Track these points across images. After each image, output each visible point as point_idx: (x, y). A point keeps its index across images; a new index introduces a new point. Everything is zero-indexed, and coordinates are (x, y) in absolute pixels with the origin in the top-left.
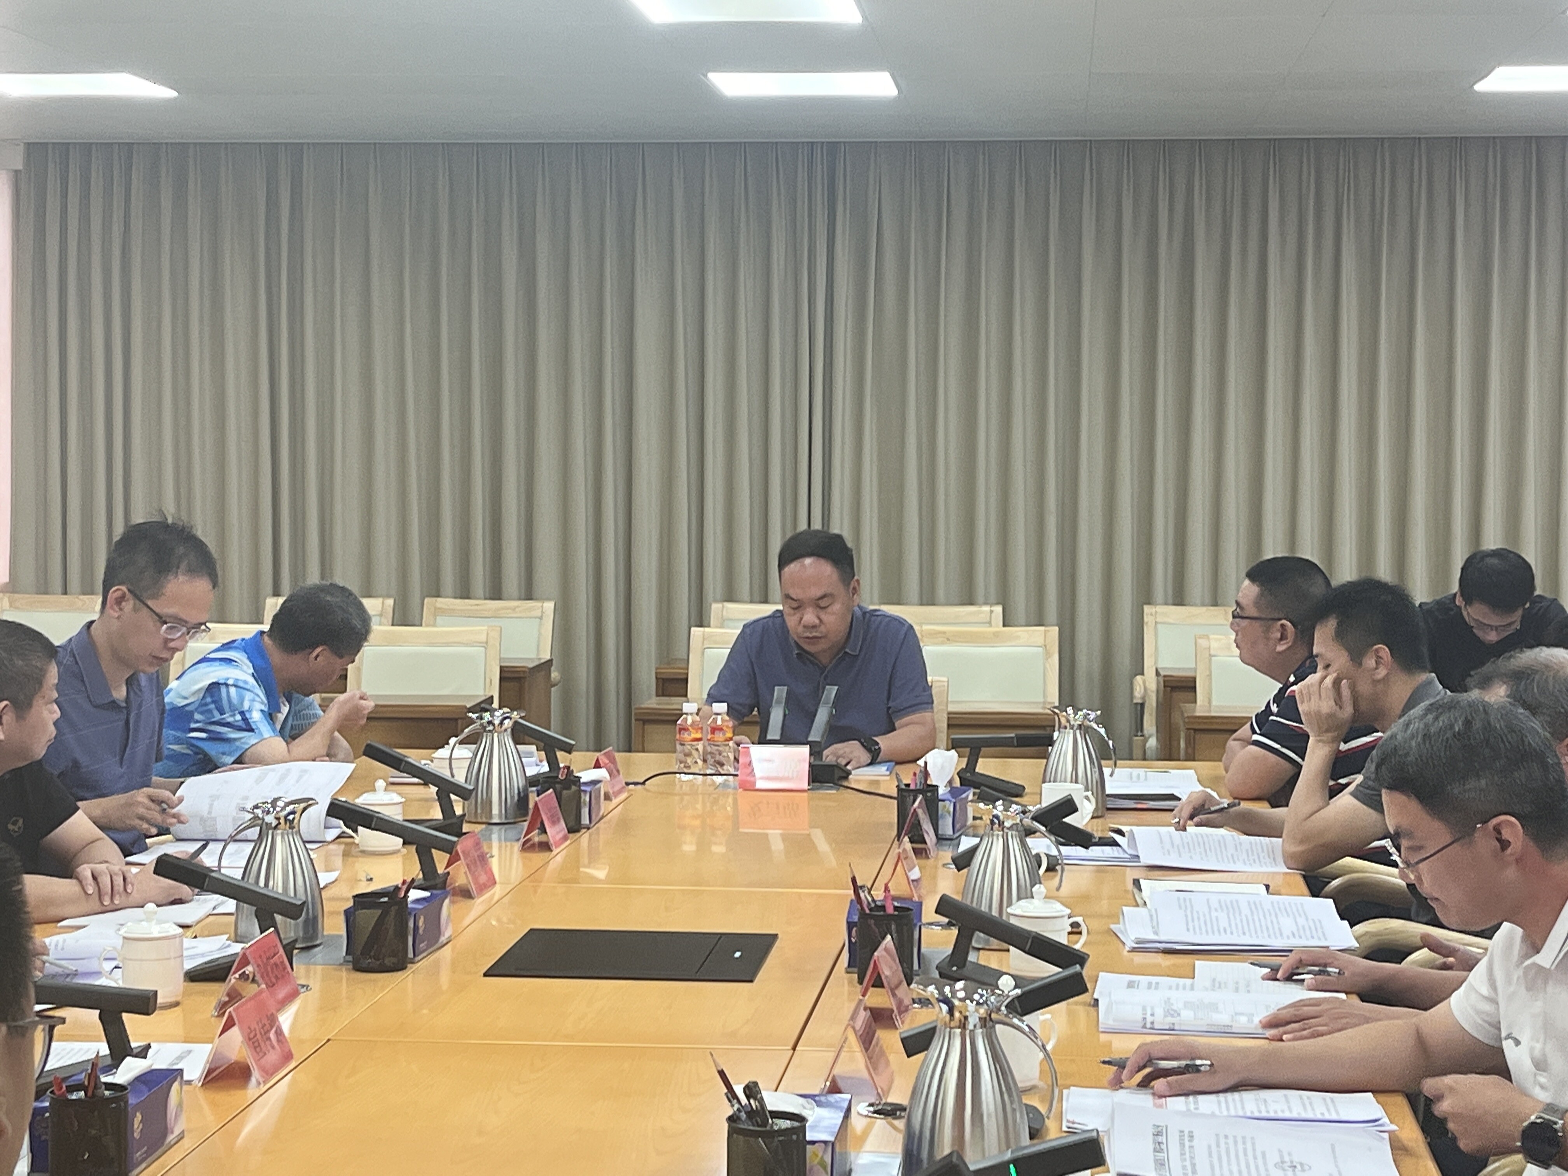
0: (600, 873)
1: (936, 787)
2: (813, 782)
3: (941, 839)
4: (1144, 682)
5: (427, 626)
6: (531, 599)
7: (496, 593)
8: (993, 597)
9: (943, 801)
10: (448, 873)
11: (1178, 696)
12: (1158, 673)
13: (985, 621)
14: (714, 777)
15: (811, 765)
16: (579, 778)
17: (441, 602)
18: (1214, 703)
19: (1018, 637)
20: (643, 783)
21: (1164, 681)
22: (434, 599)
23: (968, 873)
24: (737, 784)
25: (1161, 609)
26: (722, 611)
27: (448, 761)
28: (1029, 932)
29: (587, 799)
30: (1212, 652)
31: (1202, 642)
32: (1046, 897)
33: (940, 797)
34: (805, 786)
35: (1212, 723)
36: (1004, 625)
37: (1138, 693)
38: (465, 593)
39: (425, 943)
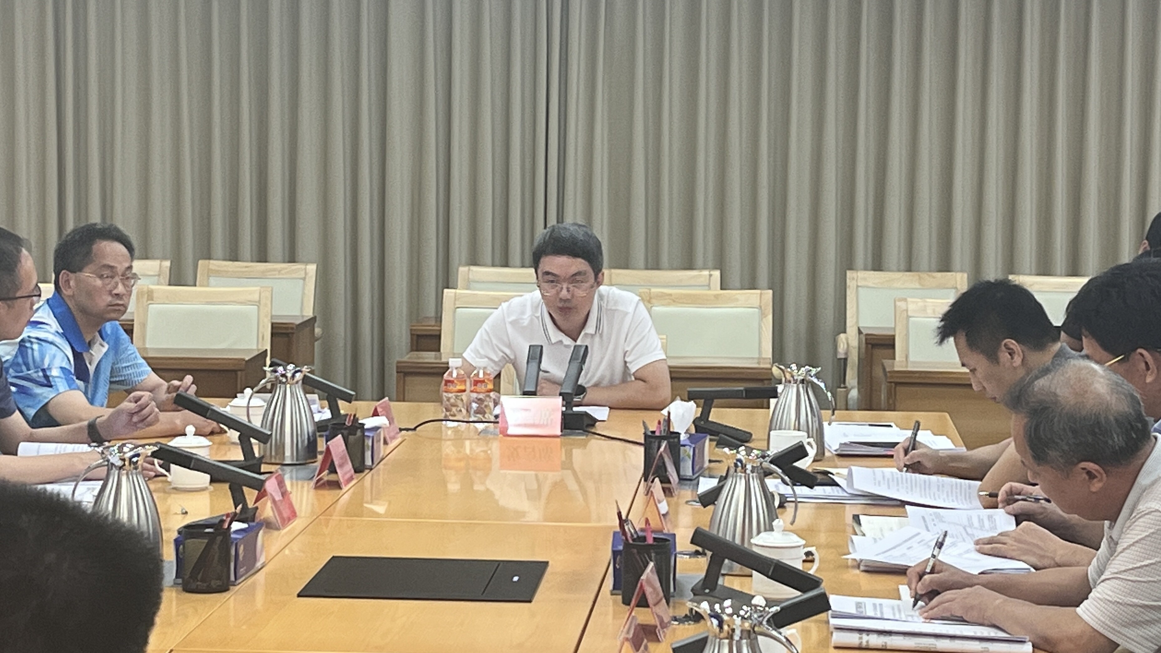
0: (380, 508)
1: (678, 434)
2: (565, 428)
3: (682, 479)
4: (847, 339)
5: (201, 286)
6: (294, 262)
7: (262, 257)
8: (710, 264)
9: (684, 446)
10: (257, 508)
11: (878, 352)
12: (860, 332)
13: (705, 284)
14: (477, 425)
15: (563, 414)
16: (363, 425)
17: (214, 264)
18: (912, 358)
19: (737, 300)
20: (415, 429)
21: (866, 339)
22: (207, 261)
23: (715, 509)
24: (498, 430)
25: (861, 274)
26: (468, 275)
27: (245, 409)
28: (771, 560)
29: (370, 444)
30: (910, 314)
31: (901, 305)
32: (784, 530)
33: (682, 443)
34: (559, 433)
35: (911, 377)
36: (721, 289)
37: (842, 349)
38: (234, 256)
39: (245, 568)
